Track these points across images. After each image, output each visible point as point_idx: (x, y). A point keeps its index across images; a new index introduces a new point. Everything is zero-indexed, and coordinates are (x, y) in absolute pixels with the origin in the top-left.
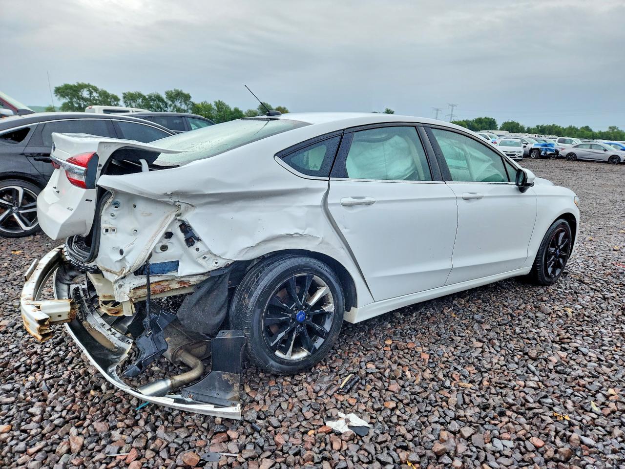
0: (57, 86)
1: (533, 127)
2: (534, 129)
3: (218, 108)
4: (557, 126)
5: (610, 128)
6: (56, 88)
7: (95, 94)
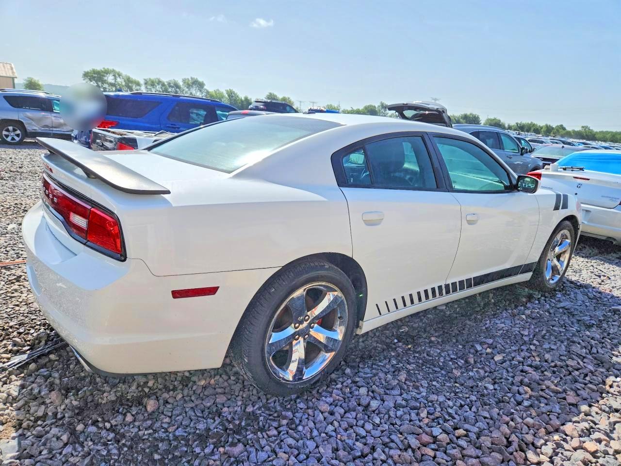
0: (86, 71)
1: (513, 124)
2: (513, 126)
3: (229, 96)
4: (534, 124)
5: (583, 127)
6: (85, 72)
7: (119, 80)
